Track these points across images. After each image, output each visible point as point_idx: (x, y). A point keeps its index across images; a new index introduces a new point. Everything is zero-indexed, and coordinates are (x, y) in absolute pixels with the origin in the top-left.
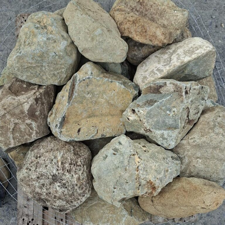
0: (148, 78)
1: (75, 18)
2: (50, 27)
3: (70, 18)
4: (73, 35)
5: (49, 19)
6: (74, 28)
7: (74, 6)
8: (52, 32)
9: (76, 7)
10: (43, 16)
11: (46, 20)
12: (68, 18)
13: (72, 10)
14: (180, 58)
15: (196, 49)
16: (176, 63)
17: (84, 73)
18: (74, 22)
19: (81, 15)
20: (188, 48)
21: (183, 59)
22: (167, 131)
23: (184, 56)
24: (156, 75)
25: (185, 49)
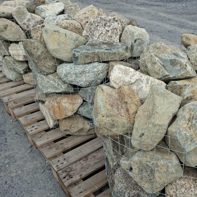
0: (157, 83)
1: (164, 111)
2: (186, 116)
3: (166, 115)
4: (176, 106)
5: (181, 124)
6: (171, 108)
7: (155, 116)
8: (188, 112)
9: (155, 113)
10: (182, 130)
11: (183, 125)
12: (168, 117)
13: (159, 116)
14: (133, 74)
15: (122, 70)
16: (138, 74)
17: (193, 87)
18: (167, 110)
19: (158, 107)
20: (123, 76)
21: (132, 72)
22: (180, 54)
23: (131, 73)
24: (152, 80)
25: (125, 76)
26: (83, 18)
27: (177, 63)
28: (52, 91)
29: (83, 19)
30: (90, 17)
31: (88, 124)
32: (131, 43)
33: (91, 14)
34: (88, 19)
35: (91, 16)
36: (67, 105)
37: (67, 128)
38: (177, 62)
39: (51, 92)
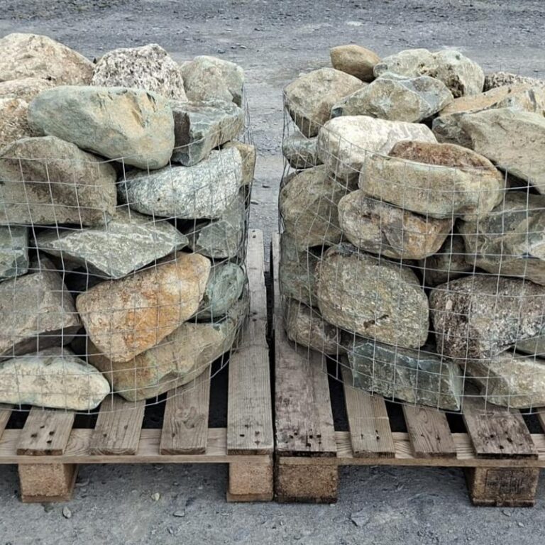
26: (32, 69)
27: (427, 84)
28: (145, 260)
29: (33, 71)
30: (50, 64)
31: (217, 328)
32: (230, 94)
33: (48, 56)
34: (45, 69)
35: (50, 61)
36: (184, 286)
37: (167, 368)
38: (425, 83)
39: (145, 264)
